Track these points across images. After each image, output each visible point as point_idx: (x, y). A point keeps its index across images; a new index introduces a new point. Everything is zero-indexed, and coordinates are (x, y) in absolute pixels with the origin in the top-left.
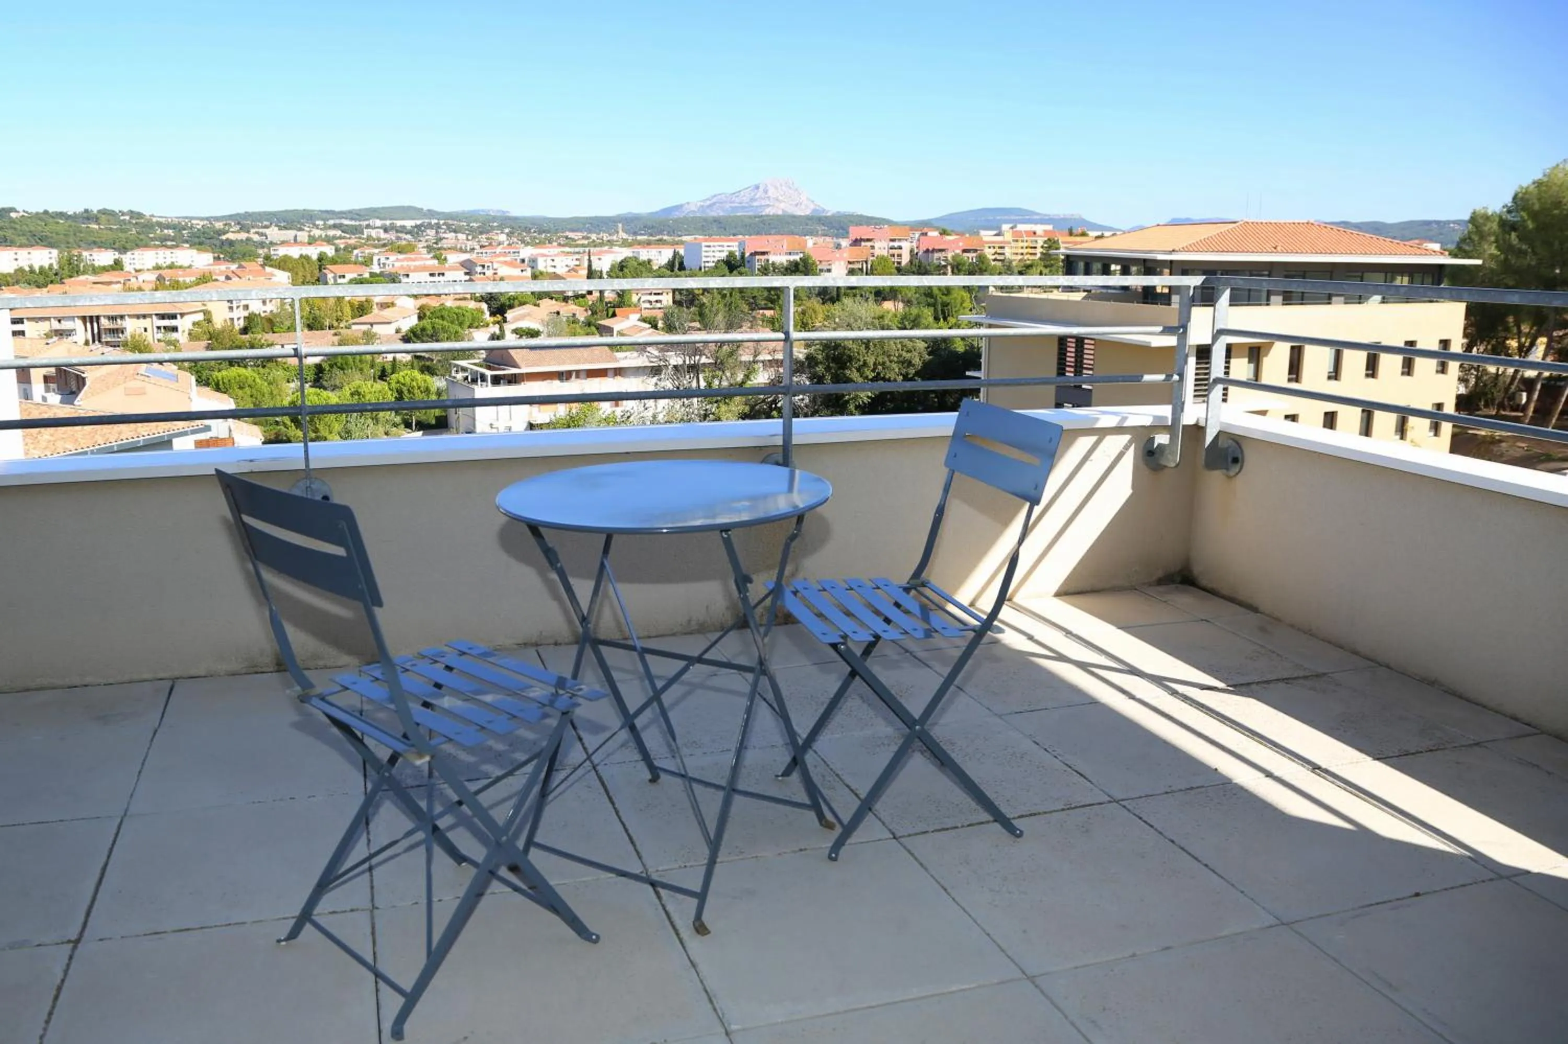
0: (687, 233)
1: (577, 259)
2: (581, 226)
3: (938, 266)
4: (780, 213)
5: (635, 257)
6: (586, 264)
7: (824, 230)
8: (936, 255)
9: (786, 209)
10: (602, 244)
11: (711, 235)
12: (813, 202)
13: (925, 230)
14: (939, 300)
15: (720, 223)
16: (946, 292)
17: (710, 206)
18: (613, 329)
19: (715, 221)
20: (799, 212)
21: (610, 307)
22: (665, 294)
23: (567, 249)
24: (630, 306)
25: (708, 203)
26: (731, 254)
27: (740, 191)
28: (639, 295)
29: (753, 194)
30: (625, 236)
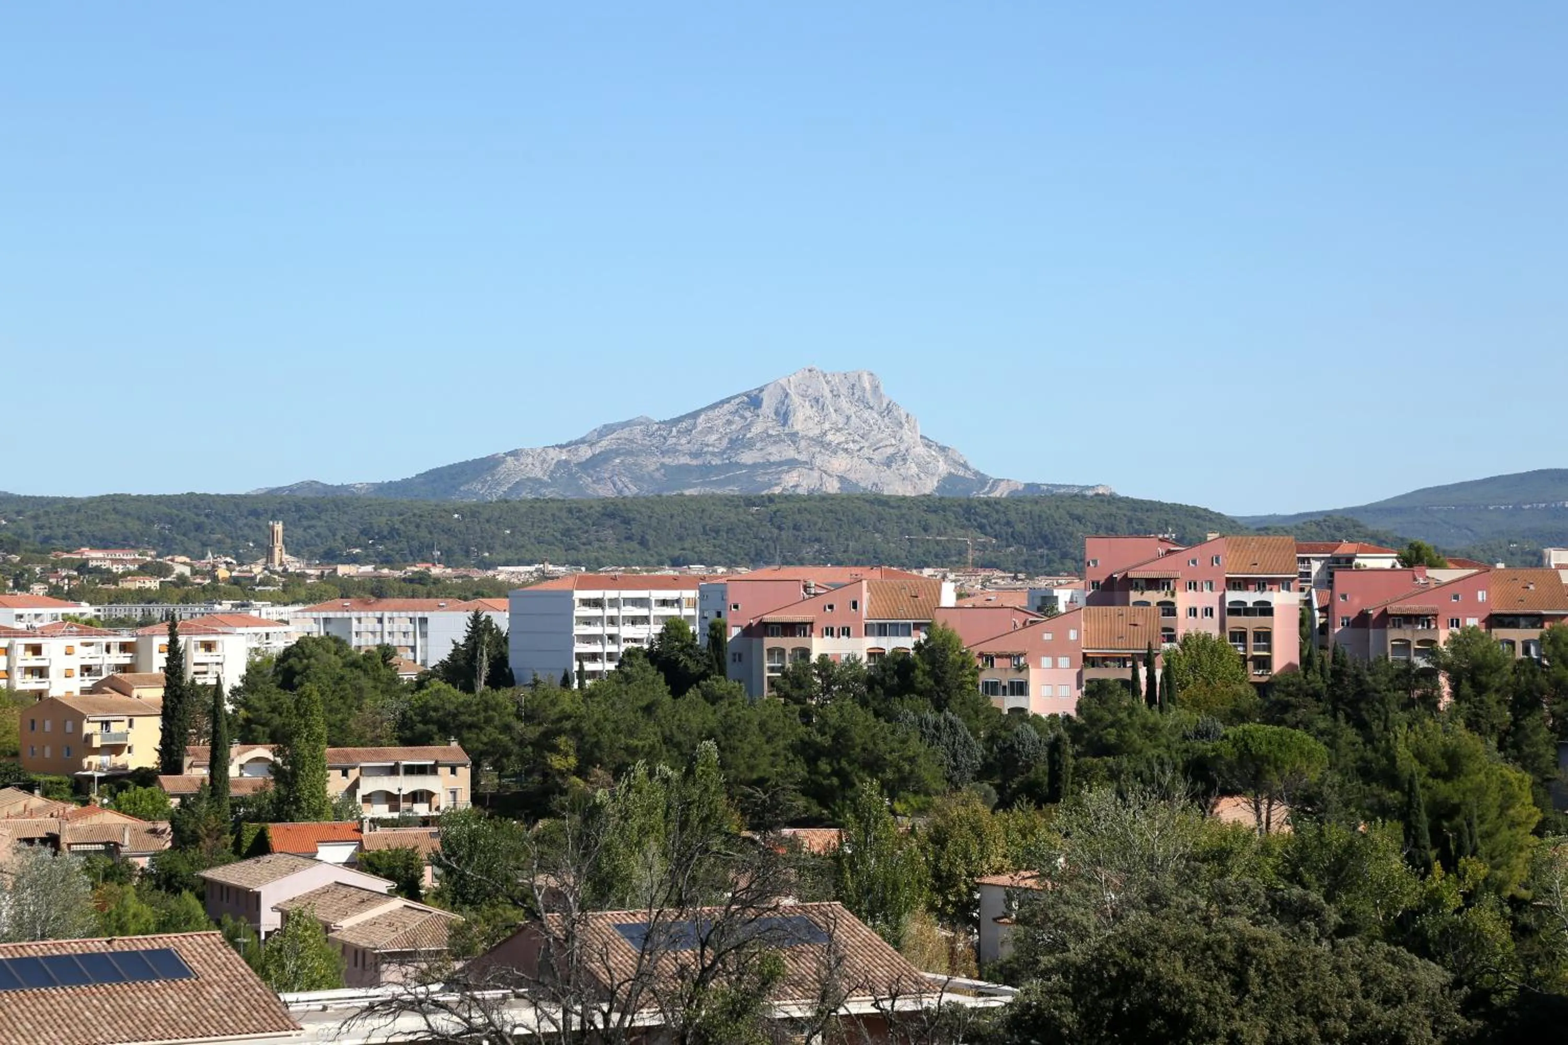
0: (511, 555)
1: (124, 647)
2: (134, 526)
3: (1407, 672)
4: (832, 487)
5: (336, 640)
6: (159, 661)
7: (984, 546)
8: (1394, 634)
9: (852, 476)
10: (213, 593)
11: (595, 564)
12: (943, 449)
13: (1344, 548)
14: (1422, 797)
15: (626, 522)
16: (1446, 768)
17: (590, 465)
18: (258, 896)
19: (612, 516)
20: (895, 487)
21: (248, 818)
22: (444, 771)
23: (87, 610)
24: (318, 814)
25: (585, 453)
26: (674, 628)
27: (695, 415)
28: (354, 774)
29: (738, 423)
30: (294, 565)
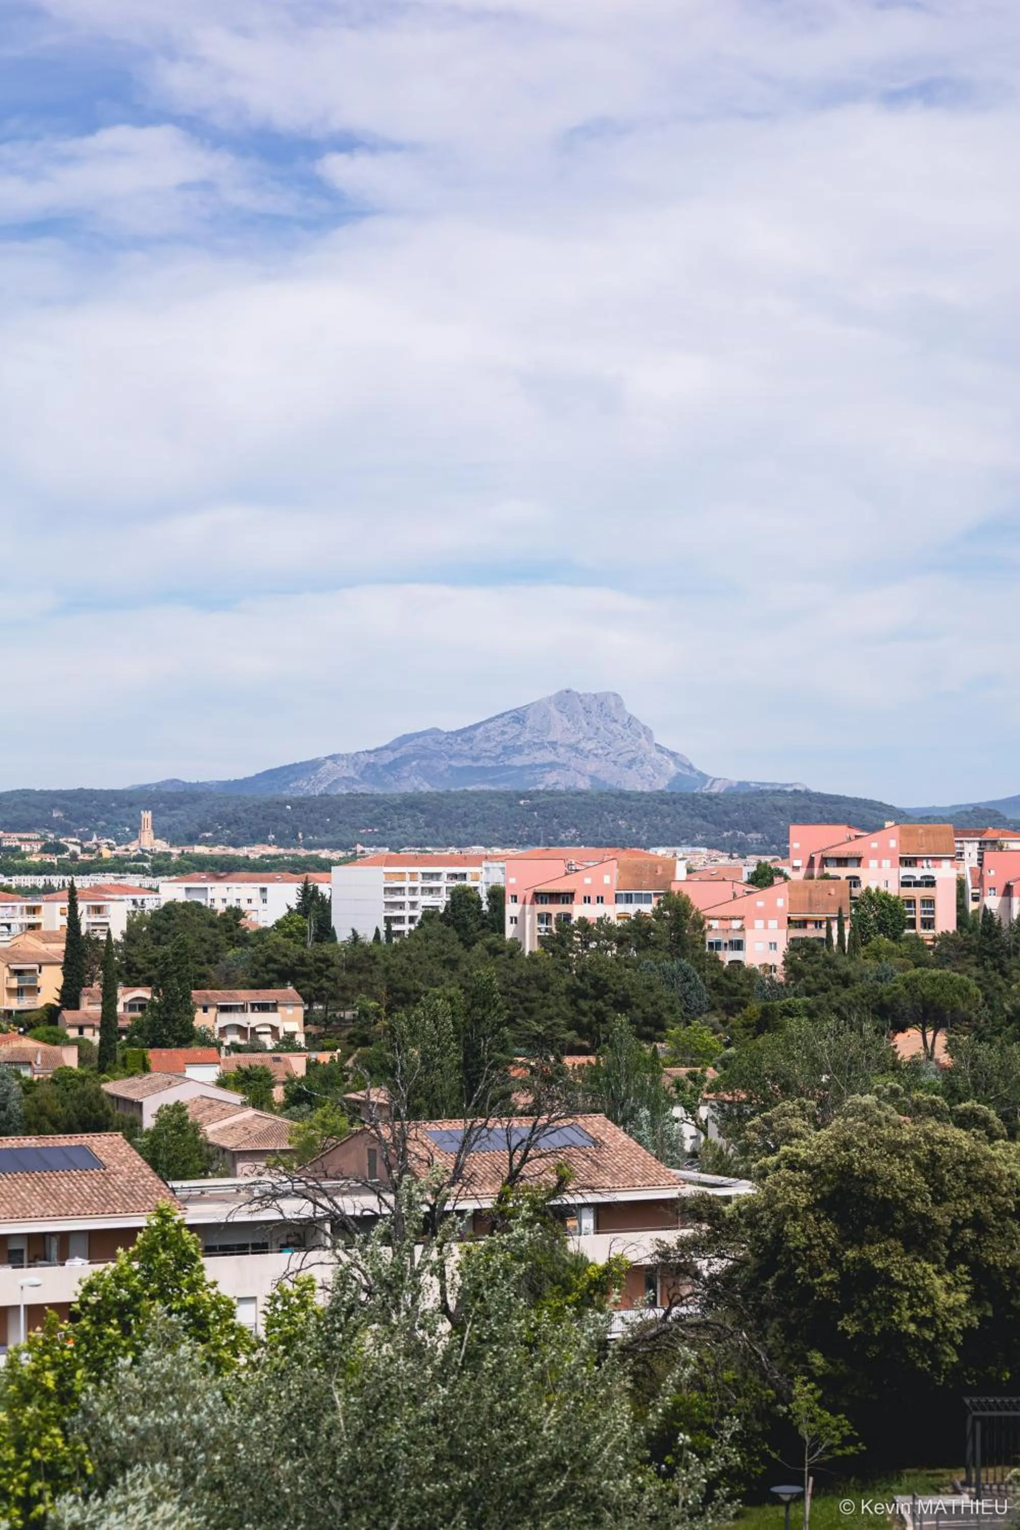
1: (33, 909)
2: (39, 815)
4: (583, 784)
6: (62, 923)
7: (713, 830)
9: (602, 776)
10: (100, 868)
11: (397, 846)
12: (675, 755)
13: (991, 834)
17: (393, 766)
18: (140, 1105)
19: (409, 806)
20: (634, 783)
21: (131, 1044)
22: (282, 1009)
24: (188, 1041)
25: (388, 757)
27: (476, 727)
28: (212, 1011)
29: (510, 735)
30: (161, 846)
